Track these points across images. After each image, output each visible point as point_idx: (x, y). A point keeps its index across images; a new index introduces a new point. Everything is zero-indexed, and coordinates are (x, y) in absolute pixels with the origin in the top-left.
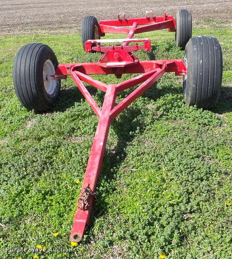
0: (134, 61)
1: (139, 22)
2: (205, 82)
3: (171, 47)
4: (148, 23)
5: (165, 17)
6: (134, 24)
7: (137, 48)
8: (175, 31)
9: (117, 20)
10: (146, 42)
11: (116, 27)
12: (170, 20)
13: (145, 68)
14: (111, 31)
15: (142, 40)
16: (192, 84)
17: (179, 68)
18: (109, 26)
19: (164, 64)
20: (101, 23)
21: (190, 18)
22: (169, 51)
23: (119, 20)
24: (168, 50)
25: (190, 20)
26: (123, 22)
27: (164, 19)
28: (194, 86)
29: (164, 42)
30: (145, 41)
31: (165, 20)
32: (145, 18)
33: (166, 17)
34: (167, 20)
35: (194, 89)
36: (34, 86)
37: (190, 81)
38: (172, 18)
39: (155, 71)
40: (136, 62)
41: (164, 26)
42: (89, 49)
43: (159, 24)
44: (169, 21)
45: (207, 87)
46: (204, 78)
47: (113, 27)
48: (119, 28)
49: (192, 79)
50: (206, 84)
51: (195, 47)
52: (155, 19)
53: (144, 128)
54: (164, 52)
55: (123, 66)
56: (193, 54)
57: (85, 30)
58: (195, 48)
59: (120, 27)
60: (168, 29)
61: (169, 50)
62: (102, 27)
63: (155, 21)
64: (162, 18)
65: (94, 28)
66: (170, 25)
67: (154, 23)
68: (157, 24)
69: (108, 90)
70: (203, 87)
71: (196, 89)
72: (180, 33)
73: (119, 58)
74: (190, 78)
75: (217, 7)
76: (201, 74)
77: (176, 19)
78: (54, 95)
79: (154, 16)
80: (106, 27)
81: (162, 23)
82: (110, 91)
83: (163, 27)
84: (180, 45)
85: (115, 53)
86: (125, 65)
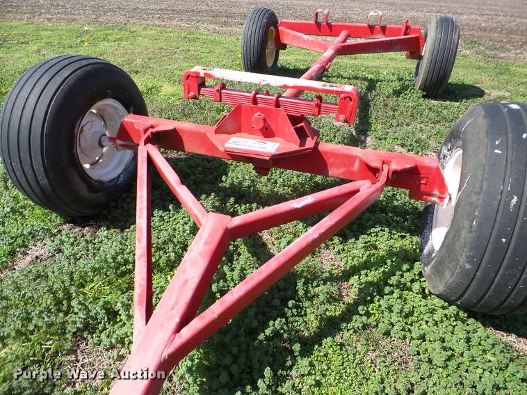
0: (302, 144)
1: (354, 31)
2: (509, 267)
3: (404, 88)
4: (369, 35)
5: (405, 27)
6: (343, 34)
7: (317, 109)
8: (420, 58)
9: (313, 22)
10: (345, 98)
11: (305, 37)
12: (413, 36)
13: (332, 166)
14: (296, 43)
15: (335, 89)
16: (462, 260)
17: (425, 184)
18: (293, 33)
19: (386, 168)
20: (283, 24)
21: (457, 37)
22: (398, 96)
23: (316, 22)
24: (397, 93)
25: (456, 40)
26: (322, 28)
27: (403, 32)
28: (468, 266)
29: (393, 74)
30: (342, 92)
31: (405, 35)
32: (366, 25)
33: (408, 27)
34: (408, 34)
35: (465, 273)
36: (42, 169)
37: (457, 246)
38: (418, 31)
39: (354, 188)
40: (307, 149)
41: (400, 46)
42: (194, 91)
43: (391, 41)
44: (412, 38)
45: (512, 283)
46: (513, 255)
47: (300, 34)
48: (310, 39)
49: (468, 246)
50: (515, 275)
51: (497, 143)
52: (384, 29)
53: (289, 363)
54: (388, 97)
55: (268, 158)
56: (487, 168)
57: (249, 34)
58: (497, 147)
59: (312, 38)
60: (405, 52)
61: (400, 93)
62: (283, 32)
63: (384, 34)
64: (399, 29)
65: (266, 31)
66: (412, 46)
67: (381, 38)
68: (387, 41)
69: (200, 236)
70: (496, 279)
71: (471, 277)
72: (429, 65)
73: (266, 129)
74: (462, 240)
75: (486, 22)
76: (504, 240)
77: (426, 36)
78: (121, 180)
79: (382, 24)
80: (288, 34)
81: (396, 40)
82: (204, 241)
83: (397, 47)
84: (422, 88)
85: (256, 115)
86: (273, 156)
